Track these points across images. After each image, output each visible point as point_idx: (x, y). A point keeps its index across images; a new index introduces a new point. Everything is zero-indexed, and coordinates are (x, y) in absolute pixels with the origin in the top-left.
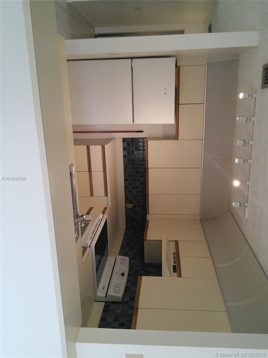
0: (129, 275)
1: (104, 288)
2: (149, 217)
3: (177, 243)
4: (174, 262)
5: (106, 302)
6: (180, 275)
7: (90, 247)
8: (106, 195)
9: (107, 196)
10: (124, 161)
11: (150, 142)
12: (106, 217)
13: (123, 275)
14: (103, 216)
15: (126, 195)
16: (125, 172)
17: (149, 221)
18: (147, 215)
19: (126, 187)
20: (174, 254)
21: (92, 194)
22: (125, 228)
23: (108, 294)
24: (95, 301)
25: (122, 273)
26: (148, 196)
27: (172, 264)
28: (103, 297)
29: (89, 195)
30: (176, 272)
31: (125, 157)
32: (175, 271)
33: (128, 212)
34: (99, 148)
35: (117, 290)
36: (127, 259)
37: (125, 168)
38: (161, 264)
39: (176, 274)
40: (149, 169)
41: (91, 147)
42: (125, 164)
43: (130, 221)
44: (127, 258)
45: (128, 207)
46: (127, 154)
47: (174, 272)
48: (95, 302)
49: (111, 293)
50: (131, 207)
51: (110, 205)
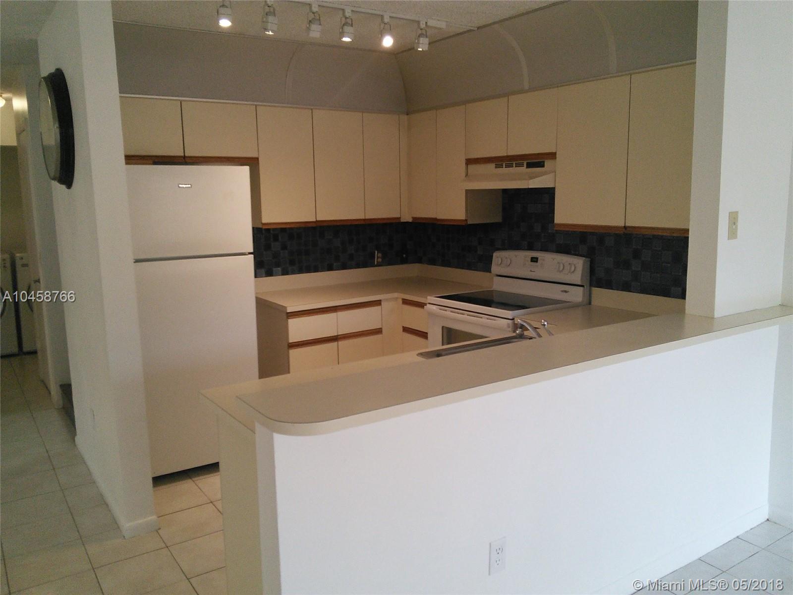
0: (530, 248)
1: (566, 292)
2: (407, 218)
3: (469, 162)
4: (521, 165)
5: (591, 285)
6: (552, 156)
7: (513, 319)
8: (378, 303)
9: (380, 300)
10: (293, 273)
11: (265, 220)
12: (431, 299)
13: (534, 260)
14: (429, 303)
15: (358, 266)
16: (316, 270)
17: (415, 216)
18: (402, 221)
19: (344, 267)
20: (497, 166)
21: (378, 331)
22: (417, 265)
23: (579, 283)
24: (590, 303)
25: (532, 261)
26: (368, 219)
27: (523, 169)
28: (584, 291)
29: (379, 336)
30: (544, 162)
31: (285, 273)
32: (541, 165)
33: (389, 260)
34: (293, 323)
35: (571, 268)
36: (497, 256)
37: (308, 270)
38: (505, 191)
39: (548, 163)
40: (317, 220)
41: (292, 339)
42: (301, 271)
43: (404, 256)
44: (495, 255)
45: (380, 260)
46: (279, 269)
47: (543, 166)
48: (592, 303)
49: (577, 278)
50: (380, 255)
51: (396, 295)
